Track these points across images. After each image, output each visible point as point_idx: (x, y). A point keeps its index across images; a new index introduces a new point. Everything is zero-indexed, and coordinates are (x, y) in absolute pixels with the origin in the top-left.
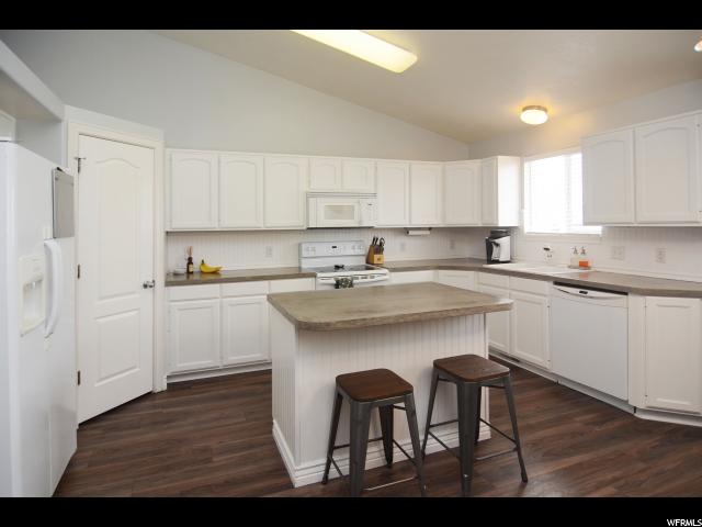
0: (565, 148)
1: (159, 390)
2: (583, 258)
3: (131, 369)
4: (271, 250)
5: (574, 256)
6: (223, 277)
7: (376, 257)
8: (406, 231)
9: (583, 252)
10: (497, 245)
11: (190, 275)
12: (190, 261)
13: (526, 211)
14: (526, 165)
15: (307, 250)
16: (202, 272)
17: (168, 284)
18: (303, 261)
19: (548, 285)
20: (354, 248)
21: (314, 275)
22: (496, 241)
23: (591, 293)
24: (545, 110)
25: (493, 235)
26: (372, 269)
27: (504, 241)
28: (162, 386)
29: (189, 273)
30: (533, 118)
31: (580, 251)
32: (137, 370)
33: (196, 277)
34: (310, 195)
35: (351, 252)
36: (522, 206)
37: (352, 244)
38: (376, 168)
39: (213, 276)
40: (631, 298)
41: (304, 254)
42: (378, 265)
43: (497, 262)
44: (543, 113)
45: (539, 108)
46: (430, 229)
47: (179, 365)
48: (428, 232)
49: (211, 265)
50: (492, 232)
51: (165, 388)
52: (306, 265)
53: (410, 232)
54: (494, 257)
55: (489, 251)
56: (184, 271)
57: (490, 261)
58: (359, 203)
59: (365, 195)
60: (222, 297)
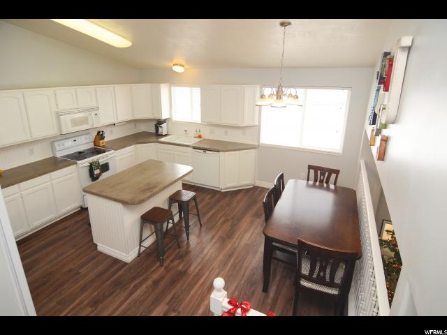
0: (192, 84)
2: (200, 134)
4: (32, 150)
5: (196, 133)
7: (101, 142)
8: (113, 124)
9: (200, 131)
10: (161, 127)
14: (172, 88)
15: (59, 145)
18: (57, 153)
19: (191, 149)
20: (86, 139)
21: (76, 163)
22: (160, 125)
23: (207, 152)
24: (183, 66)
25: (159, 123)
27: (164, 125)
30: (178, 69)
31: (198, 130)
34: (59, 114)
35: (85, 141)
36: (171, 108)
37: (85, 136)
38: (96, 91)
40: (221, 153)
41: (58, 148)
42: (103, 146)
44: (182, 68)
45: (181, 65)
46: (125, 121)
50: (159, 121)
52: (60, 155)
53: (116, 125)
54: (160, 133)
55: (157, 130)
57: (158, 135)
58: (90, 114)
59: (93, 109)
60: (21, 191)
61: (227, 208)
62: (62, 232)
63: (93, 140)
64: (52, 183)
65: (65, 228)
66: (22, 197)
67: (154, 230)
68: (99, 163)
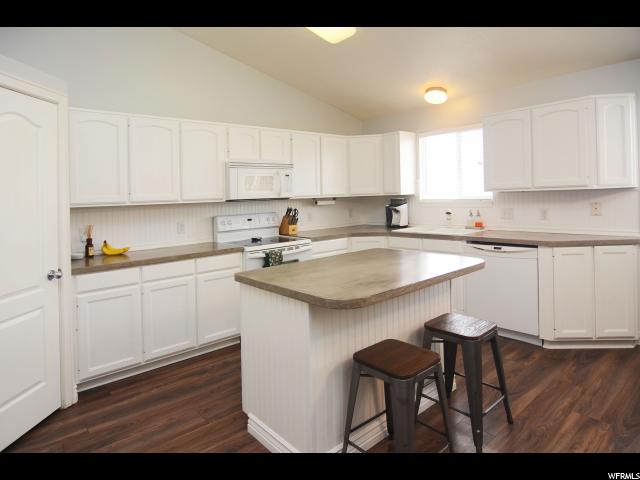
1: (68, 403)
2: (478, 220)
3: (36, 384)
4: (182, 226)
5: (470, 218)
6: (132, 259)
7: (291, 227)
8: (314, 202)
9: (478, 215)
10: (397, 211)
11: (89, 260)
12: (89, 243)
13: (421, 180)
15: (223, 223)
16: (104, 255)
17: (75, 272)
18: (219, 235)
20: (268, 219)
21: (242, 250)
22: (397, 208)
23: (504, 248)
24: (445, 91)
25: (394, 203)
26: (287, 240)
27: (403, 208)
28: (72, 398)
29: (88, 257)
30: (435, 98)
31: (475, 214)
32: (43, 384)
33: (97, 262)
34: (230, 166)
35: (265, 224)
36: (417, 176)
37: (266, 216)
38: (291, 140)
39: (119, 260)
40: (540, 249)
41: (221, 228)
42: (293, 235)
43: (399, 227)
44: (443, 94)
45: (440, 89)
46: (334, 199)
47: (92, 369)
48: (333, 202)
49: (116, 246)
50: (392, 200)
51: (75, 400)
52: (223, 240)
53: (319, 203)
54: (394, 222)
55: (389, 217)
56: (81, 255)
57: (390, 227)
58: (278, 174)
59: (283, 166)
60: (142, 282)
61: (579, 389)
62: (196, 378)
63: (279, 224)
64: (196, 279)
65: (204, 372)
66: (142, 294)
67: (383, 407)
68: (281, 256)
